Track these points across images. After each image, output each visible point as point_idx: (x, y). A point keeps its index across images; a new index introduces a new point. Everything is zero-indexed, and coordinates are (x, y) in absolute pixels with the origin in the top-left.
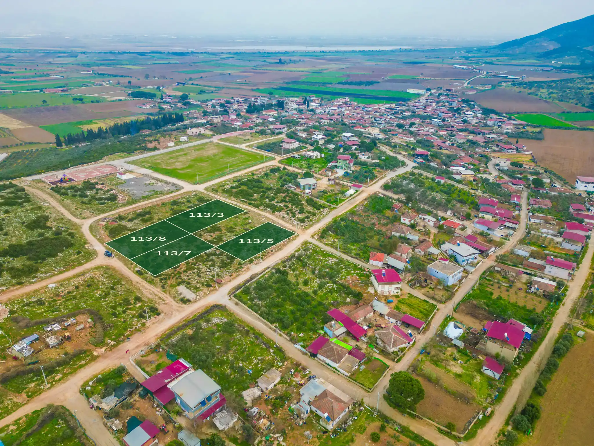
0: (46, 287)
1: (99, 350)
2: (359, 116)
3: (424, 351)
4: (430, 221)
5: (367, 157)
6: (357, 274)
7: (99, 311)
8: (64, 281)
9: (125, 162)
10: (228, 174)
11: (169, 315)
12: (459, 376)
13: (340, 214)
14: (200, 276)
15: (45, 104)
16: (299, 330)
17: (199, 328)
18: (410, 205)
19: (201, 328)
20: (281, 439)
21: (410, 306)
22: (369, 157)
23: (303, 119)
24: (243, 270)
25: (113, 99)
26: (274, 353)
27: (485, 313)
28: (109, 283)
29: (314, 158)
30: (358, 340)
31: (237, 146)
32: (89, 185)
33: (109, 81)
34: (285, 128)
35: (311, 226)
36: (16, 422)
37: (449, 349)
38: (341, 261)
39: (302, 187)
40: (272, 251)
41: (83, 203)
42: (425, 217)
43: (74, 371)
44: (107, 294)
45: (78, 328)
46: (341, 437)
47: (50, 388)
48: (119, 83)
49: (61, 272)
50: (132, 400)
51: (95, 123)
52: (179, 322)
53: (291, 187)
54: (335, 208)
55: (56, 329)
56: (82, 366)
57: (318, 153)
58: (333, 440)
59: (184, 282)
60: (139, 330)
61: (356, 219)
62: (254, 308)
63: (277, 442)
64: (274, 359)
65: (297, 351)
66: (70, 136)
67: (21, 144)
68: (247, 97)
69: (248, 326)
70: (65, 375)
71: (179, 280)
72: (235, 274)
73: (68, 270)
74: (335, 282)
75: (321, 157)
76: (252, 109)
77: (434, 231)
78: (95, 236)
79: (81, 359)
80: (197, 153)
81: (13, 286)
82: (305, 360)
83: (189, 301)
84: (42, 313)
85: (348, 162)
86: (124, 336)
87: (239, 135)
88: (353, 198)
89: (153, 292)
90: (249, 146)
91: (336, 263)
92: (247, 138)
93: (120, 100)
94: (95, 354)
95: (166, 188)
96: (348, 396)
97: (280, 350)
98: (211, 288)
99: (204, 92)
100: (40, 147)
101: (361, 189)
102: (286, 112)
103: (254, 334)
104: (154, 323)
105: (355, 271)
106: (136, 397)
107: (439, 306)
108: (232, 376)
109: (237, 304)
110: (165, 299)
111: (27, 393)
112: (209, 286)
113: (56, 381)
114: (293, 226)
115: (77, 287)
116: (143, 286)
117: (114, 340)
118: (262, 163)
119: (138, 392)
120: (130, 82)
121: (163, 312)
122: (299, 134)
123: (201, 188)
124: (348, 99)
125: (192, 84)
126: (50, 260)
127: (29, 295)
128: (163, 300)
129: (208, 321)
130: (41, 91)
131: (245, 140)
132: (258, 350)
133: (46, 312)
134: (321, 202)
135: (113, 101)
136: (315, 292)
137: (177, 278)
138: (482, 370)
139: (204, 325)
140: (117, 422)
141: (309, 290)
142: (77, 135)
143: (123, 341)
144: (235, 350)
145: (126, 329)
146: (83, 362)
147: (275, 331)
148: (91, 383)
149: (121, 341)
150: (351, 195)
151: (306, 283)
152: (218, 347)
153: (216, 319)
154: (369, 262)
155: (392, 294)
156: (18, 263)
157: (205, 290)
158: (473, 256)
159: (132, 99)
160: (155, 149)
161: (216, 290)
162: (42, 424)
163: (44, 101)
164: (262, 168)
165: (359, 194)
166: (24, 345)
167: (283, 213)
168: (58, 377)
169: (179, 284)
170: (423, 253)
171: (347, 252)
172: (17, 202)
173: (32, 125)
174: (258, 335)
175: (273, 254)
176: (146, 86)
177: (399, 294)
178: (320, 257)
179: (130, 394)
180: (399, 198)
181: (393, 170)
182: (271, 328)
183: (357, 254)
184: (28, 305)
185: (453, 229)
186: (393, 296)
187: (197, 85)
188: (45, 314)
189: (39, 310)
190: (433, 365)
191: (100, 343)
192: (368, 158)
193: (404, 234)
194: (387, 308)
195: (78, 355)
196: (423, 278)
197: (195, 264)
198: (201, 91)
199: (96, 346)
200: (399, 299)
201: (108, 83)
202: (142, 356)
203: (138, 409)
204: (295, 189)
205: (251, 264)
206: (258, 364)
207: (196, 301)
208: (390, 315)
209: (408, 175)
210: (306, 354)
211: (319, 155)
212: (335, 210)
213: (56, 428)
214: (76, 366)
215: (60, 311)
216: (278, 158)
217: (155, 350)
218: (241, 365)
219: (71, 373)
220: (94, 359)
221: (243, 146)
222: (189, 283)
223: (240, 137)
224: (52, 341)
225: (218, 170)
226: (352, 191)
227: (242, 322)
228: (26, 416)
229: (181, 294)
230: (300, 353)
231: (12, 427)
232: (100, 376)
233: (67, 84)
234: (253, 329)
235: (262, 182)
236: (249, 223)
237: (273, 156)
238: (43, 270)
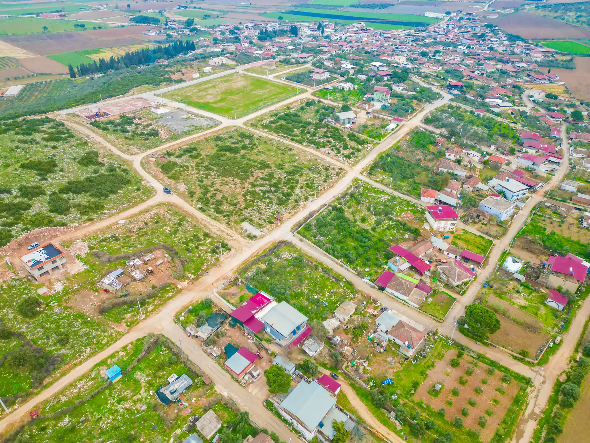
0: (117, 223)
1: (182, 283)
2: (378, 43)
3: (487, 285)
4: (475, 157)
5: (401, 88)
6: (411, 211)
7: (173, 247)
8: (132, 217)
9: (155, 95)
10: (263, 108)
11: (239, 250)
12: (524, 307)
13: (385, 149)
14: (260, 213)
15: (46, 31)
16: (365, 265)
17: (270, 264)
18: (453, 139)
19: (273, 263)
20: (366, 364)
21: (466, 241)
22: (404, 88)
23: (325, 47)
24: (300, 207)
25: (115, 25)
26: (344, 286)
27: (541, 248)
28: (175, 219)
29: (348, 90)
30: (421, 274)
31: (264, 77)
32: (127, 121)
33: (107, 5)
34: (309, 57)
35: (357, 162)
36: (124, 348)
37: (511, 282)
38: (394, 198)
39: (342, 121)
40: (324, 188)
41: (126, 138)
42: (469, 152)
43: (164, 303)
44: (176, 231)
45: (158, 263)
46: (421, 362)
47: (145, 318)
48: (117, 7)
49: (126, 209)
50: (223, 329)
51: (103, 52)
52: (251, 257)
53: (330, 122)
54: (379, 143)
55: (138, 263)
56: (169, 298)
57: (351, 84)
58: (415, 366)
59: (246, 219)
60: (215, 265)
61: (400, 154)
62: (318, 244)
63: (362, 367)
64: (345, 292)
65: (365, 285)
66: (82, 66)
67: (33, 76)
68: (256, 23)
69: (316, 261)
70: (157, 307)
71: (242, 217)
72: (293, 212)
73: (133, 207)
74: (391, 219)
75: (354, 88)
76: (264, 36)
77: (480, 166)
78: (149, 173)
79: (168, 291)
80: (226, 85)
81: (84, 222)
82: (375, 293)
83: (255, 237)
84: (120, 249)
86: (202, 270)
87: (264, 65)
88: (395, 133)
89: (219, 228)
90: (277, 77)
91: (389, 200)
93: (123, 26)
94: (179, 287)
95: (205, 123)
96: (422, 326)
97: (349, 284)
98: (274, 225)
99: (209, 16)
100: (53, 79)
101: (401, 124)
102: (300, 38)
103: (322, 269)
104: (227, 258)
105: (408, 208)
106: (227, 326)
107: (495, 241)
108: (310, 308)
109: (301, 240)
110: (233, 235)
111: (126, 323)
112: (271, 223)
113: (149, 312)
114: (340, 162)
115: (146, 224)
116: (209, 223)
117: (193, 274)
118: (295, 95)
119: (227, 322)
120: (129, 6)
121: (233, 248)
122: (325, 63)
123: (239, 122)
124: (363, 24)
125: (195, 8)
126: (112, 196)
127: (102, 231)
128: (231, 236)
129: (278, 256)
130: (38, 16)
131: (271, 71)
132: (328, 284)
133: (123, 247)
134: (363, 137)
135: (116, 27)
136: (374, 229)
137: (239, 215)
138: (545, 303)
139: (275, 260)
140: (216, 349)
141: (367, 226)
142: (90, 65)
143: (202, 275)
144: (308, 284)
145: (202, 264)
146: (170, 295)
147: (342, 266)
148: (183, 314)
149: (200, 275)
150: (393, 130)
151: (363, 220)
152: (292, 280)
153: (285, 254)
154: (420, 199)
155: (447, 230)
156: (83, 199)
157: (268, 226)
158: (522, 192)
159: (135, 24)
160: (181, 81)
161: (278, 226)
162: (149, 350)
163: (45, 28)
164: (296, 101)
165: (400, 128)
166: (113, 279)
167: (327, 149)
168: (150, 308)
169: (243, 221)
170: (471, 189)
171: (397, 188)
172: (61, 138)
173: (39, 54)
174: (327, 271)
175: (326, 192)
176: (147, 10)
177: (454, 230)
178: (372, 194)
179: (222, 323)
180: (441, 132)
181: (430, 103)
182: (337, 263)
183: (408, 191)
184: (104, 240)
185: (499, 165)
186: (448, 231)
187: (200, 8)
188: (122, 250)
189: (117, 245)
190: (497, 298)
191: (181, 277)
192: (402, 90)
193: (452, 169)
194: (446, 243)
195: (164, 288)
196: (475, 215)
197: (253, 201)
198: (206, 16)
199: (178, 280)
200: (454, 235)
201: (105, 6)
202: (224, 289)
203: (230, 337)
204: (335, 124)
205: (307, 202)
206: (331, 296)
207: (262, 237)
208: (449, 250)
209: (446, 108)
210: (374, 287)
211: (353, 86)
212: (379, 145)
213: (161, 354)
214: (164, 298)
215: (136, 246)
216: (310, 90)
217: (235, 283)
218: (316, 297)
219: (160, 305)
220: (179, 291)
221: (271, 77)
222: (251, 220)
223: (266, 67)
224: (137, 275)
225: (253, 104)
226: (392, 126)
227: (309, 257)
228: (131, 343)
229: (246, 230)
230: (368, 286)
231: (121, 353)
232: (190, 307)
233: (63, 8)
234: (321, 264)
235: (299, 116)
236: (297, 160)
237: (305, 88)
238: (108, 206)
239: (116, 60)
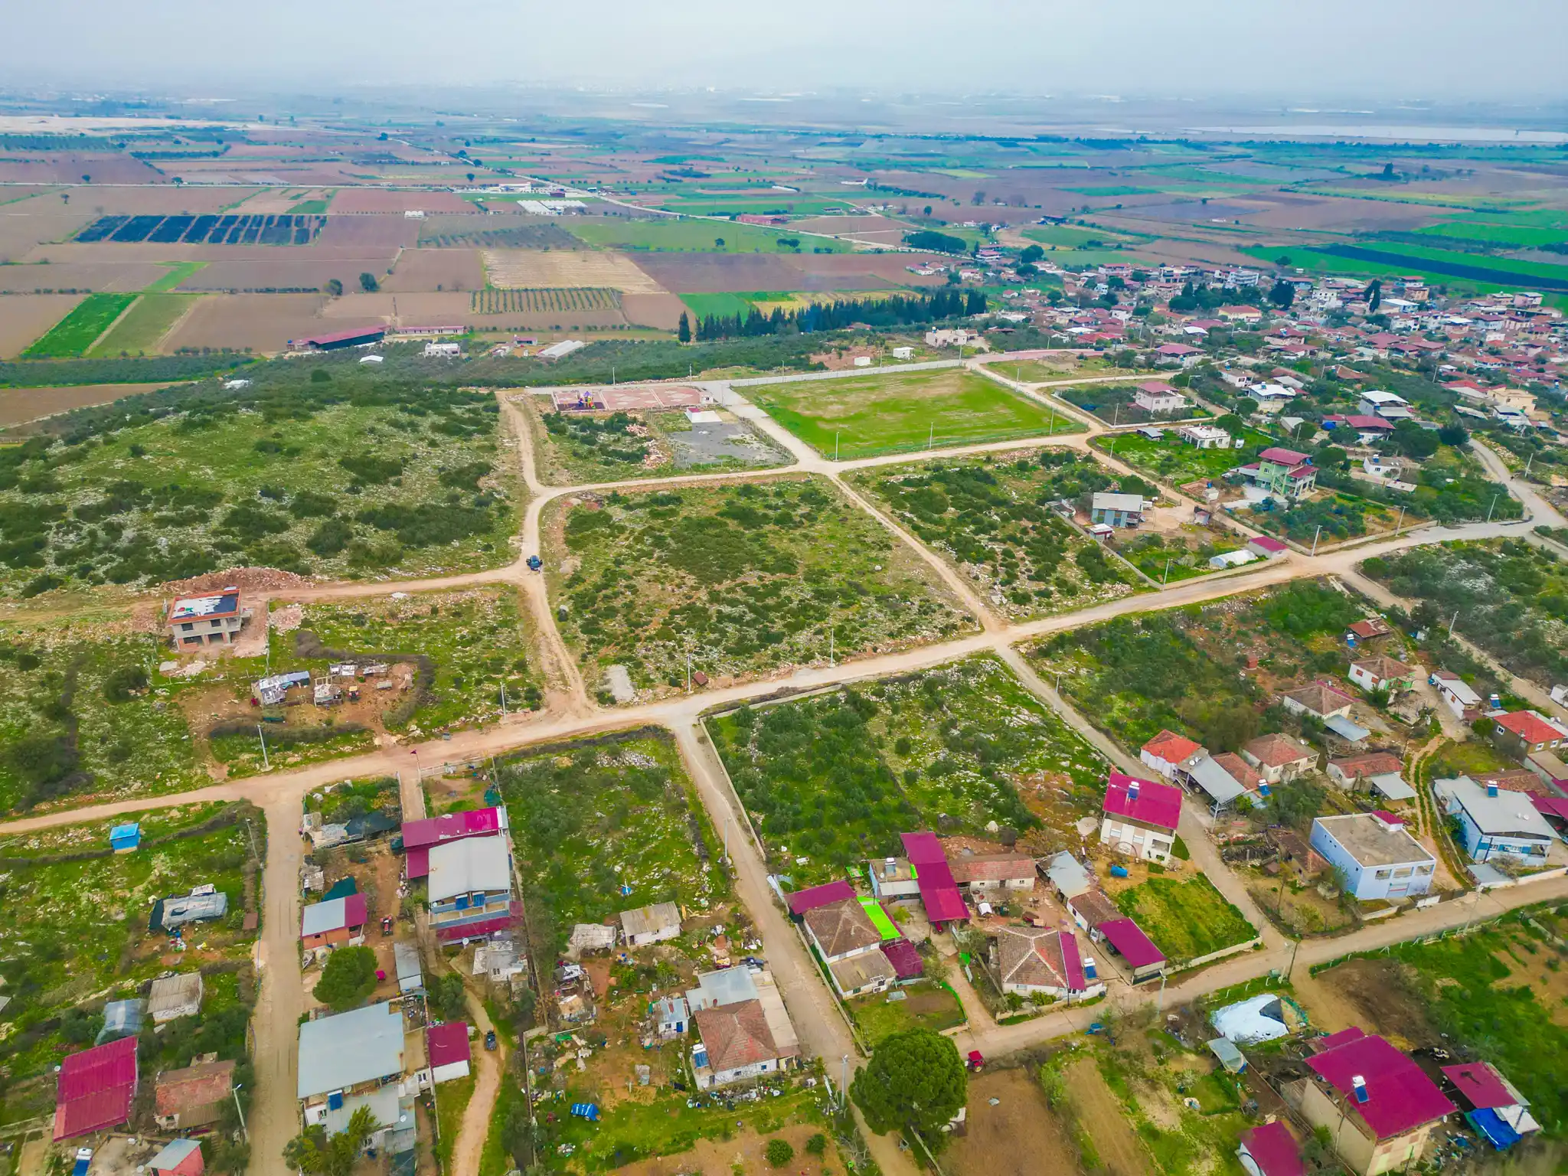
0: (389, 595)
1: (386, 736)
3: (1103, 1031)
4: (1459, 699)
5: (1385, 469)
6: (1075, 775)
7: (436, 667)
8: (423, 593)
10: (927, 448)
11: (553, 716)
12: (1153, 1134)
13: (1153, 608)
14: (671, 657)
15: (720, 247)
16: (804, 847)
17: (588, 761)
18: (1421, 636)
19: (594, 764)
20: (586, 1053)
21: (1174, 906)
22: (1394, 471)
23: (1281, 337)
24: (775, 672)
25: (868, 248)
26: (708, 874)
27: (1418, 1017)
28: (494, 619)
29: (1206, 445)
30: (939, 927)
31: (1013, 384)
32: (618, 423)
33: (885, 205)
34: (1192, 354)
35: (1037, 617)
36: (185, 809)
37: (1192, 1057)
38: (1052, 726)
39: (1095, 515)
40: (875, 649)
41: (575, 454)
42: (1445, 683)
43: (327, 758)
44: (475, 640)
45: (381, 684)
46: (709, 1114)
47: (267, 773)
48: (903, 212)
49: (434, 576)
50: (373, 849)
51: (790, 299)
52: (560, 737)
53: (1062, 508)
54: (1156, 590)
55: (344, 673)
56: (342, 755)
57: (1224, 433)
58: (686, 1112)
59: (630, 659)
60: (480, 727)
61: (1198, 632)
62: (733, 762)
63: (570, 1055)
64: (699, 886)
65: (765, 892)
66: (710, 320)
67: (622, 328)
68: (1204, 267)
69: (693, 796)
70: (307, 760)
71: (626, 653)
72: (749, 676)
73: (446, 576)
74: (987, 773)
75: (1232, 445)
77: (1454, 732)
78: (541, 523)
79: (349, 741)
80: (904, 388)
81: (342, 578)
82: (768, 920)
83: (613, 701)
84: (346, 640)
85: (1288, 471)
86: (446, 727)
87: (1045, 359)
88: (1236, 575)
89: (558, 661)
90: (1048, 391)
91: (1032, 729)
92: (1061, 367)
93: (879, 251)
94: (377, 742)
95: (763, 454)
96: (794, 1037)
97: (725, 874)
98: (677, 690)
99: (1099, 244)
100: (647, 337)
101: (1276, 557)
103: (692, 816)
104: (516, 723)
105: (1073, 763)
106: (385, 847)
107: (1271, 938)
108: (585, 885)
109: (702, 740)
110: (571, 681)
111: (233, 766)
112: (674, 683)
113: (284, 765)
114: (987, 605)
115: (435, 611)
116: (549, 644)
117: (423, 729)
118: (1042, 435)
119: (390, 837)
120: (928, 210)
121: (547, 706)
122: (1226, 376)
123: (832, 470)
124: (1536, 297)
125: (1082, 223)
126: (433, 548)
127: (351, 601)
128: (566, 684)
129: (615, 754)
130: (733, 218)
131: (1051, 373)
132: (677, 853)
133: (356, 638)
134: (1122, 563)
135: (865, 252)
136: (911, 778)
137: (623, 648)
138: (1237, 1152)
139: (603, 760)
140: (319, 875)
141: (899, 766)
142: (726, 321)
143: (438, 737)
144: (630, 834)
145: (457, 716)
146: (348, 749)
147: (746, 830)
148: (327, 789)
149: (433, 734)
150: (1231, 565)
151: (903, 748)
152: (599, 814)
153: (635, 757)
154: (1138, 755)
155: (1144, 856)
156: (376, 539)
157: (661, 688)
158: (1528, 843)
159: (906, 249)
161: (684, 696)
162: (213, 826)
163: (720, 242)
164: (1027, 449)
165: (1266, 568)
166: (277, 685)
167: (982, 571)
168: (293, 758)
169: (619, 661)
170: (1349, 782)
171: (1089, 707)
172: (463, 430)
173: (669, 289)
174: (701, 824)
175: (874, 657)
176: (961, 222)
177: (1165, 863)
178: (998, 699)
179: (375, 836)
180: (1394, 607)
181: (1444, 522)
182: (740, 819)
183: (1115, 724)
184: (336, 618)
185: (1523, 744)
186: (1145, 862)
187: (1093, 225)
188: (351, 643)
189: (348, 632)
190: (1098, 1074)
191: (395, 725)
192: (1388, 475)
194: (1088, 882)
195: (346, 733)
196: (1282, 849)
197: (679, 629)
198: (1091, 243)
199: (387, 728)
200: (1155, 876)
201: (881, 208)
202: (446, 776)
203: (374, 869)
204: (1071, 517)
205: (803, 665)
206: (657, 882)
207: (627, 705)
208: (1083, 904)
209: (1496, 548)
210: (781, 907)
211: (1228, 439)
212: (1157, 594)
213: (227, 843)
214: (333, 752)
215: (376, 645)
216: (1097, 428)
217: (472, 773)
218: (617, 868)
219: (316, 760)
220: (370, 749)
221: (1030, 389)
222: (639, 665)
223: (1046, 364)
224: (322, 692)
225: (912, 436)
226: (1241, 556)
227: (686, 780)
228: (204, 804)
229: (607, 682)
230: (769, 899)
231: (175, 813)
232: (348, 782)
233: (791, 207)
234: (698, 806)
235: (994, 483)
236: (873, 572)
237: (1088, 422)
238: (407, 563)
239: (787, 316)
